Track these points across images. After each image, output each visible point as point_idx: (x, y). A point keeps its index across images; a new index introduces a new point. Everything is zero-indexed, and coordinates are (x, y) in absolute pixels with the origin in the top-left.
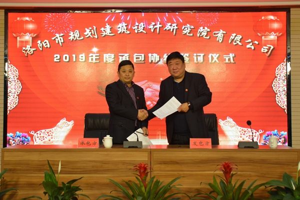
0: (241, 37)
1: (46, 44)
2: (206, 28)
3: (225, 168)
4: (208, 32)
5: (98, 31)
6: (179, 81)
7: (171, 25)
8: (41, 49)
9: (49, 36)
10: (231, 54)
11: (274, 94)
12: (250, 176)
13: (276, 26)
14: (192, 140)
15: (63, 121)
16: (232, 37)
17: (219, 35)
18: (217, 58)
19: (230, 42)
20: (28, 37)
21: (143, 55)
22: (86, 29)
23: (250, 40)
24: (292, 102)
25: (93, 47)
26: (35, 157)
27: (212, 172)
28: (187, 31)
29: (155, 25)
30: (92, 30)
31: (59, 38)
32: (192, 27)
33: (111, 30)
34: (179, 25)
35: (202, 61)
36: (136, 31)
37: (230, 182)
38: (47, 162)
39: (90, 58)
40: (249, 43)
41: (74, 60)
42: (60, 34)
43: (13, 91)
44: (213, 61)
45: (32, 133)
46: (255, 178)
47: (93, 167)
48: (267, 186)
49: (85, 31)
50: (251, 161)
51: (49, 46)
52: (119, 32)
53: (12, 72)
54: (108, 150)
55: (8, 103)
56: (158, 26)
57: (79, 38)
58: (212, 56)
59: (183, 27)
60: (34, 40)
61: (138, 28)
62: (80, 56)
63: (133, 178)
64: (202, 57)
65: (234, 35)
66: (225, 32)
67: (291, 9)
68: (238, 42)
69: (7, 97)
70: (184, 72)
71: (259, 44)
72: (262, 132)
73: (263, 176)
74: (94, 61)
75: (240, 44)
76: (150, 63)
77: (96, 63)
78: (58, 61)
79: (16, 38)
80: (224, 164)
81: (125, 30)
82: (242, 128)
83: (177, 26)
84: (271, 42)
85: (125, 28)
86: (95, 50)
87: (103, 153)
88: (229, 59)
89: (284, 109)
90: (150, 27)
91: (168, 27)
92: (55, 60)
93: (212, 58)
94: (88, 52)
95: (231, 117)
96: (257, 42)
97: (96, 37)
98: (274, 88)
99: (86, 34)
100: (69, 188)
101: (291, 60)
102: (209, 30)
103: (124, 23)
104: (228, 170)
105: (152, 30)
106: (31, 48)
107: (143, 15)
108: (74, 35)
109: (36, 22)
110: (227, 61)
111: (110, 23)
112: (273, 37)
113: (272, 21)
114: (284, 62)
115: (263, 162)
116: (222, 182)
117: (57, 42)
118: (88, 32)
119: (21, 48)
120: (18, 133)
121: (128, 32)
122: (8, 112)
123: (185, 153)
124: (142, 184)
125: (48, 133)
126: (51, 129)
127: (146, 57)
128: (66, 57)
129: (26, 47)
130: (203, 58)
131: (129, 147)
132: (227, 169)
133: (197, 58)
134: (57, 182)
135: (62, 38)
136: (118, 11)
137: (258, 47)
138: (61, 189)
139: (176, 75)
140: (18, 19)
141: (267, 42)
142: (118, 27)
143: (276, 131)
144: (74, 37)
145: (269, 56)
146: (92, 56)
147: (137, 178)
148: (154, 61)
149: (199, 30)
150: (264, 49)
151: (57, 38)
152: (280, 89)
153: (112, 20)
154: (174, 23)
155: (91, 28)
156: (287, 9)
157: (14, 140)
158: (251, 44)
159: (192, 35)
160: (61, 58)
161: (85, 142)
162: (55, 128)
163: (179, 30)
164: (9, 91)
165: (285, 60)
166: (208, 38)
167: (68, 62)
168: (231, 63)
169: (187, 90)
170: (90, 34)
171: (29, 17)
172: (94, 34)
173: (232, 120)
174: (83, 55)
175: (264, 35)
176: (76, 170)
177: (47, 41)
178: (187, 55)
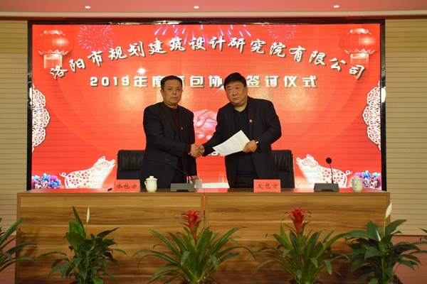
0: (324, 55)
1: (81, 63)
2: (281, 44)
3: (295, 216)
4: (283, 49)
5: (146, 48)
6: (241, 109)
7: (237, 41)
8: (74, 70)
9: (84, 54)
10: (311, 77)
11: (365, 126)
12: (328, 226)
13: (367, 41)
14: (256, 182)
15: (102, 160)
16: (313, 56)
17: (297, 53)
18: (295, 82)
19: (310, 61)
20: (57, 56)
21: (202, 78)
22: (130, 45)
23: (335, 59)
24: (387, 135)
25: (139, 67)
26: (59, 204)
27: (279, 222)
28: (257, 47)
29: (217, 40)
30: (138, 47)
31: (96, 57)
32: (264, 43)
33: (161, 47)
34: (247, 41)
35: (276, 85)
36: (193, 48)
37: (302, 233)
38: (72, 209)
39: (136, 82)
40: (335, 62)
41: (116, 84)
42: (97, 51)
43: (39, 123)
44: (290, 85)
45: (62, 175)
46: (333, 229)
47: (132, 215)
48: (348, 238)
49: (130, 48)
50: (329, 208)
51: (83, 66)
52: (171, 49)
53: (38, 99)
54: (151, 194)
55: (33, 138)
56: (221, 41)
57: (121, 56)
58: (288, 79)
59: (253, 42)
60: (66, 58)
61: (195, 44)
62: (123, 78)
63: (180, 228)
64: (275, 80)
65: (316, 52)
66: (304, 49)
67: (386, 21)
68: (321, 61)
69: (32, 131)
70: (247, 99)
71: (346, 64)
72: (349, 173)
73: (344, 226)
74: (141, 85)
75: (323, 63)
76: (211, 88)
77: (142, 87)
78: (96, 85)
79: (43, 56)
80: (294, 210)
81: (179, 47)
82: (325, 169)
83: (244, 41)
84: (362, 61)
85: (180, 44)
86: (142, 71)
87: (144, 198)
88: (310, 83)
89: (378, 145)
90: (210, 43)
91: (233, 42)
92: (92, 84)
93: (289, 81)
94: (133, 74)
95: (312, 154)
96: (343, 62)
97: (143, 55)
98: (365, 118)
99: (130, 51)
100: (99, 241)
101: (386, 84)
102: (284, 46)
103: (178, 38)
104: (299, 219)
105: (213, 47)
106: (61, 68)
107: (202, 28)
108: (115, 53)
109: (67, 36)
110: (307, 85)
111: (160, 37)
112: (363, 55)
113: (362, 35)
114: (377, 86)
115: (345, 208)
116: (292, 233)
117: (94, 61)
118: (132, 49)
119: (49, 70)
120: (45, 174)
121: (184, 49)
122: (33, 149)
123: (247, 197)
124: (191, 236)
125: (83, 175)
126: (86, 171)
127: (206, 81)
128: (105, 80)
129: (55, 68)
130: (277, 82)
131: (178, 191)
132: (298, 217)
133: (269, 82)
134: (85, 234)
135: (100, 57)
136: (170, 23)
137: (345, 68)
138: (89, 242)
139: (237, 102)
140: (45, 32)
141: (356, 62)
142: (171, 42)
143: (367, 172)
144: (116, 55)
145: (358, 79)
146: (138, 79)
147: (185, 228)
148: (215, 86)
149: (272, 47)
150: (353, 71)
151: (94, 56)
152: (372, 120)
153: (163, 34)
154: (241, 37)
155: (136, 44)
156: (381, 21)
157: (40, 184)
158: (337, 64)
159: (263, 52)
160: (99, 82)
161: (123, 185)
162: (92, 168)
163: (247, 46)
164: (33, 123)
165: (379, 84)
166: (283, 56)
167: (108, 86)
168: (311, 87)
169: (251, 121)
170: (135, 52)
171: (59, 30)
172: (141, 52)
173: (313, 158)
174: (127, 78)
175: (353, 53)
176: (111, 220)
177: (82, 61)
178: (257, 77)
